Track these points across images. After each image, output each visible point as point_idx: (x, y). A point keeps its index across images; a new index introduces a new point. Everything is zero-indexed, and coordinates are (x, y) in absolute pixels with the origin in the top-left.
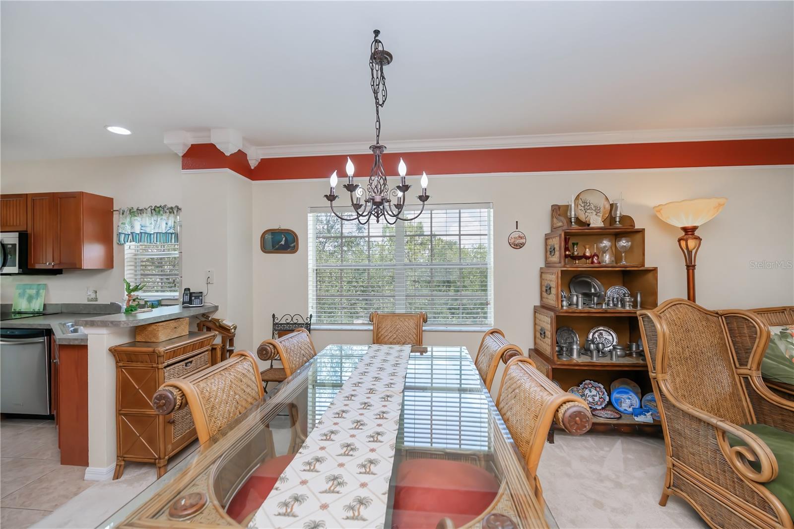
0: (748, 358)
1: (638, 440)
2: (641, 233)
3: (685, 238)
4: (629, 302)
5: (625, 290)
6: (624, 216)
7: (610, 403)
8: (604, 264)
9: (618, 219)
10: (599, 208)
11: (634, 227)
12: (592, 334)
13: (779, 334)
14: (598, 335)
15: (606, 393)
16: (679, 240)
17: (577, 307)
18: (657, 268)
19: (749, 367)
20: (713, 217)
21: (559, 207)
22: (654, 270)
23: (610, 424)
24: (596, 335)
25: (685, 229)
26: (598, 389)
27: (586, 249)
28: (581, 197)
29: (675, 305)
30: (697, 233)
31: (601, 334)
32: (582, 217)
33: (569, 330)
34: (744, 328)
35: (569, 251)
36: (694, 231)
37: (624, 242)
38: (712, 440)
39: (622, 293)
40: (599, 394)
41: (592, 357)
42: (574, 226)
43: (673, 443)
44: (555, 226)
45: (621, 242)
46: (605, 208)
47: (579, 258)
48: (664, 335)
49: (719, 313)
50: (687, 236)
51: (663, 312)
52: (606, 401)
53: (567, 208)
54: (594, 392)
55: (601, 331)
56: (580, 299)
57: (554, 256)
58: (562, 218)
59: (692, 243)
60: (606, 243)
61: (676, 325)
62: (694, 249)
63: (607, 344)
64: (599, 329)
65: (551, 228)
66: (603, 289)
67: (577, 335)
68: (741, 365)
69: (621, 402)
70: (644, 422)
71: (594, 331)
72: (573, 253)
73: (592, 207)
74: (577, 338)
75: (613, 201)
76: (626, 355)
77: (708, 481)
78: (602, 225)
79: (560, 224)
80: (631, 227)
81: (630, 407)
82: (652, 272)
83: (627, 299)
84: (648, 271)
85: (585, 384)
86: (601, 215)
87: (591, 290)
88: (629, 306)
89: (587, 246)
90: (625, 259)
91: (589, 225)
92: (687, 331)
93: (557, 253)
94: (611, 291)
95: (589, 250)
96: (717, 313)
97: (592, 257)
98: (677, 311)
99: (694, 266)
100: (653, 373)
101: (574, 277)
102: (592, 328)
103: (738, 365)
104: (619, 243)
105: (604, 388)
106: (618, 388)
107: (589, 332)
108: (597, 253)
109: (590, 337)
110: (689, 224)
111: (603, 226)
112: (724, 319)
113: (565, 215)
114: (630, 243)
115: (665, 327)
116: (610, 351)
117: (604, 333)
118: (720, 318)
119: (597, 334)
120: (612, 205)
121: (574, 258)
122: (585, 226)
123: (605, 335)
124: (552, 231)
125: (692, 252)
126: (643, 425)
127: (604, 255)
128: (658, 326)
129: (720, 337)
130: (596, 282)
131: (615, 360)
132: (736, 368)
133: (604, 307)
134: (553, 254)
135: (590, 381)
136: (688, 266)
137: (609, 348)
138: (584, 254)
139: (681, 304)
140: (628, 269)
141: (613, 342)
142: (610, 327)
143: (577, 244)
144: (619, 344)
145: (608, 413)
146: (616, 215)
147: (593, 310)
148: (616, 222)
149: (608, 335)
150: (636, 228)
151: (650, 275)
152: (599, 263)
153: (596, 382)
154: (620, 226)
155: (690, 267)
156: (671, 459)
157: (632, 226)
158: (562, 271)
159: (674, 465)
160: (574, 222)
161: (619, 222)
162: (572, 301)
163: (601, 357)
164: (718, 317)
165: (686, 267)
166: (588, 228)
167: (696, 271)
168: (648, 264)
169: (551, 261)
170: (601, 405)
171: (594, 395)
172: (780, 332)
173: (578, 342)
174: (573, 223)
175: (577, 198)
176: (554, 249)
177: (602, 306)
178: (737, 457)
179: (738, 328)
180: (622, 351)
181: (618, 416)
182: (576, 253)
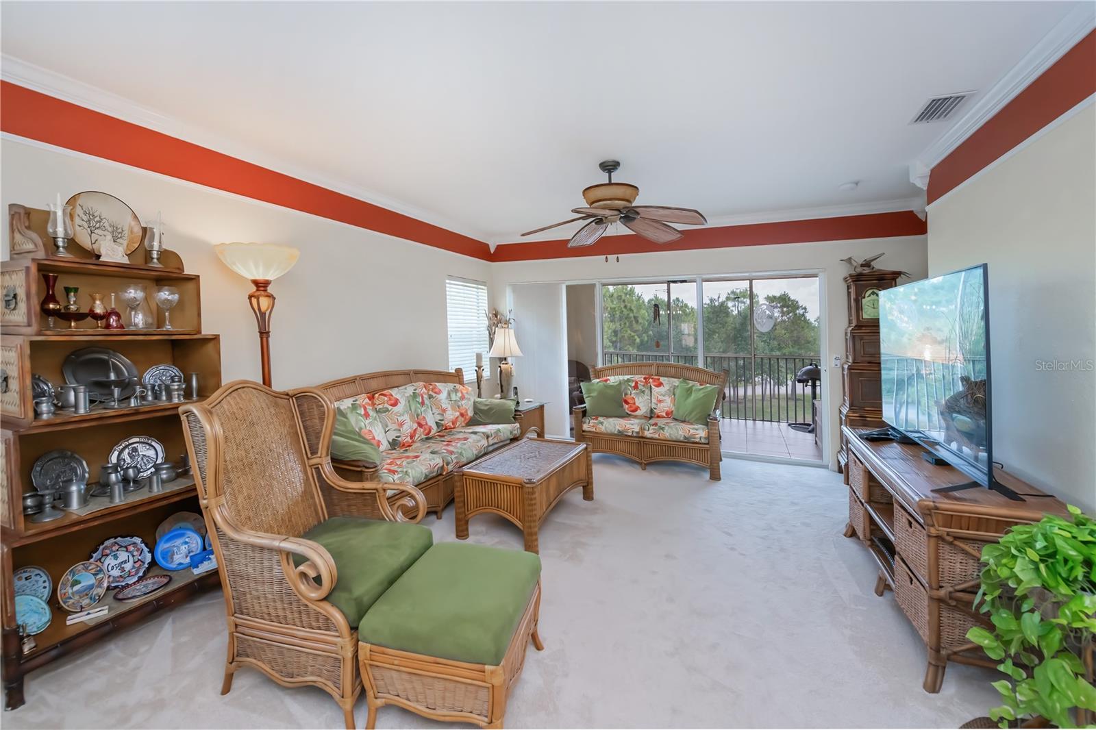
0: (318, 444)
1: (200, 602)
2: (194, 281)
3: (256, 294)
4: (177, 390)
5: (175, 371)
6: (166, 250)
7: (153, 563)
8: (132, 328)
9: (155, 255)
10: (120, 230)
11: (184, 272)
12: (116, 453)
13: (351, 406)
14: (129, 453)
15: (146, 550)
16: (250, 297)
17: (76, 412)
18: (219, 335)
19: (319, 455)
20: (286, 272)
21: (28, 212)
22: (215, 339)
23: (151, 602)
24: (125, 455)
25: (256, 283)
26: (131, 548)
27: (94, 300)
28: (79, 201)
29: (237, 389)
30: (270, 289)
31: (135, 450)
32: (85, 240)
33: (64, 457)
34: (313, 408)
35: (57, 302)
36: (267, 287)
37: (167, 293)
38: (276, 569)
39: (170, 376)
40: (133, 556)
41: (112, 497)
42: (62, 253)
43: (235, 594)
44: (17, 248)
45: (162, 293)
46: (132, 232)
47: (79, 317)
48: (216, 439)
49: (290, 394)
50: (259, 293)
51: (220, 402)
52: (147, 562)
53: (46, 216)
54: (123, 556)
55: (135, 445)
56: (81, 396)
57: (17, 311)
58: (34, 236)
59: (264, 303)
60: (134, 293)
61: (237, 419)
62: (267, 310)
63: (146, 465)
64: (131, 441)
65: (11, 251)
66: (135, 372)
67: (84, 463)
68: (313, 454)
69: (173, 554)
70: (207, 572)
71: (121, 447)
72: (67, 308)
73: (106, 225)
74: (85, 469)
75: (146, 223)
76: (178, 476)
77: (275, 626)
78: (125, 260)
79: (30, 246)
80: (177, 271)
81: (187, 557)
82: (213, 342)
83: (175, 386)
84: (206, 340)
85: (103, 549)
86: (125, 243)
87: (108, 377)
88: (179, 397)
89: (97, 296)
90: (169, 322)
91: (98, 257)
92: (253, 424)
93: (22, 306)
94: (151, 373)
95: (102, 303)
96: (288, 395)
97: (106, 316)
98: (238, 399)
99: (268, 332)
100: (205, 499)
101: (73, 354)
102: (117, 443)
103: (309, 455)
104: (159, 294)
105: (143, 542)
106: (170, 532)
107: (110, 451)
108: (117, 310)
109: (114, 459)
110: (260, 277)
111: (128, 263)
112: (294, 400)
113: (42, 231)
114: (176, 297)
115: (218, 427)
116: (150, 478)
117: (140, 446)
118: (291, 399)
119: (127, 450)
120: (145, 230)
121: (66, 316)
122: (91, 258)
123: (143, 450)
124: (12, 258)
125: (265, 314)
126: (206, 576)
127: (133, 313)
128: (207, 427)
129: (290, 425)
130: (120, 358)
131: (157, 490)
132: (308, 458)
133: (133, 405)
134: (12, 306)
135: (116, 538)
136: (261, 333)
137: (149, 472)
138: (92, 311)
139: (243, 387)
140: (174, 337)
141: (157, 459)
142: (150, 435)
143: (76, 290)
144: (166, 460)
145: (151, 583)
146: (153, 248)
147: (110, 413)
148: (153, 258)
149: (148, 449)
150: (186, 272)
151: (210, 346)
152: (122, 327)
153: (127, 537)
154: (160, 266)
155: (264, 334)
156: (233, 618)
157: (179, 269)
158: (32, 344)
159: (236, 626)
160: (63, 247)
161: (158, 259)
162: (67, 400)
163: (132, 491)
164: (289, 399)
165: (259, 334)
166: (96, 262)
167: (270, 339)
168: (207, 331)
169: (11, 322)
170: (137, 573)
171: (122, 562)
172: (352, 404)
173: (87, 475)
174: (61, 249)
175: (72, 201)
176: (15, 296)
177: (129, 403)
178: (301, 579)
179: (309, 409)
180: (171, 470)
181: (165, 580)
182: (73, 308)
